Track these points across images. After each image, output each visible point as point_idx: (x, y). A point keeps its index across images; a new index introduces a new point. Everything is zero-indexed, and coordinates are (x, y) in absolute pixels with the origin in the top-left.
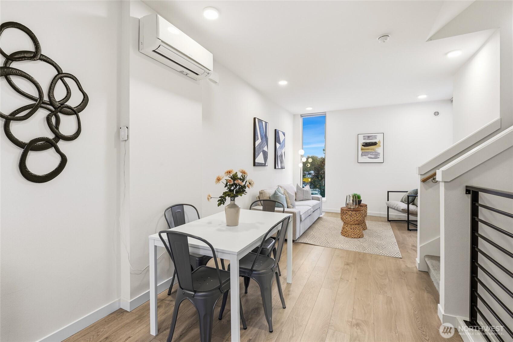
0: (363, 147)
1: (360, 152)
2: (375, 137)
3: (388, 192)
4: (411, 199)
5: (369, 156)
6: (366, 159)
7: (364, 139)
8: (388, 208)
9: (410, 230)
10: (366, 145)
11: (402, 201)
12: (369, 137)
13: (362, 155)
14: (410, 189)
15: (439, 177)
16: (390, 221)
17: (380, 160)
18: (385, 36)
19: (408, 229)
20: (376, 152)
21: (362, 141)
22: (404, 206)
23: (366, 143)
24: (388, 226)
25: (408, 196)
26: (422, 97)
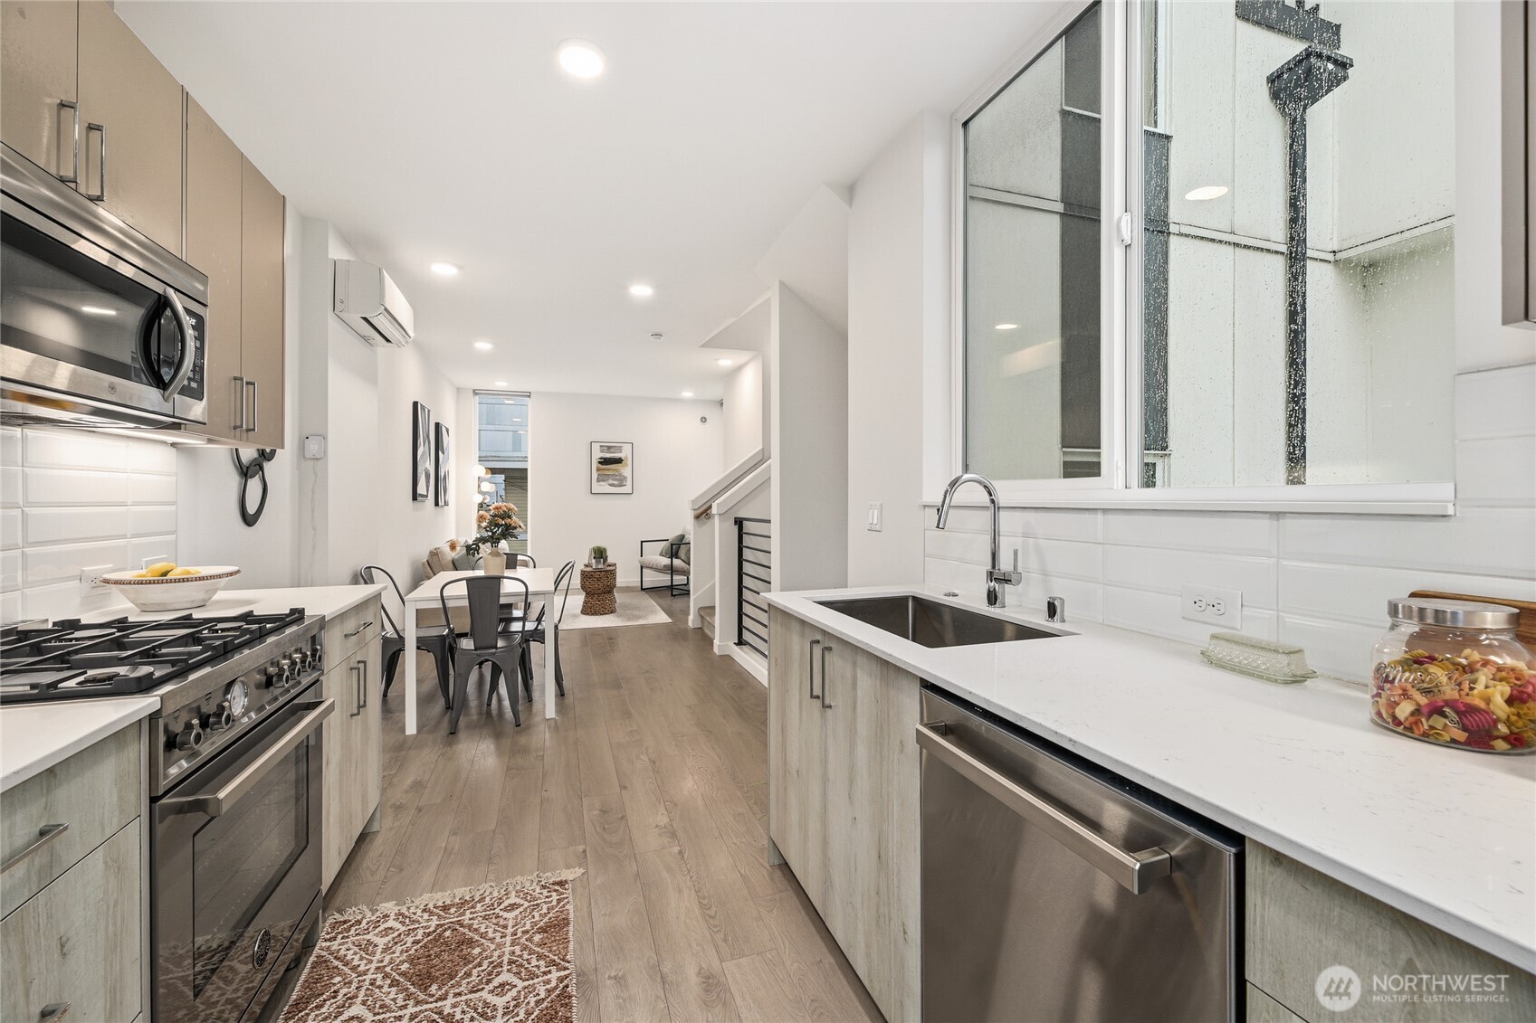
0: (600, 465)
1: (595, 475)
2: (619, 449)
3: (642, 542)
4: (677, 548)
5: (611, 482)
6: (604, 487)
7: (602, 451)
8: (642, 568)
9: (675, 596)
10: (605, 462)
11: (661, 555)
12: (609, 447)
13: (598, 481)
14: (672, 535)
15: (714, 510)
16: (644, 589)
17: (627, 489)
18: (658, 335)
19: (672, 595)
20: (620, 475)
21: (597, 454)
22: (666, 561)
23: (605, 459)
24: (645, 595)
25: (672, 545)
26: (687, 394)
